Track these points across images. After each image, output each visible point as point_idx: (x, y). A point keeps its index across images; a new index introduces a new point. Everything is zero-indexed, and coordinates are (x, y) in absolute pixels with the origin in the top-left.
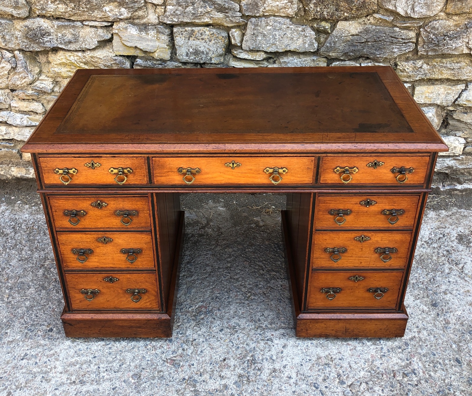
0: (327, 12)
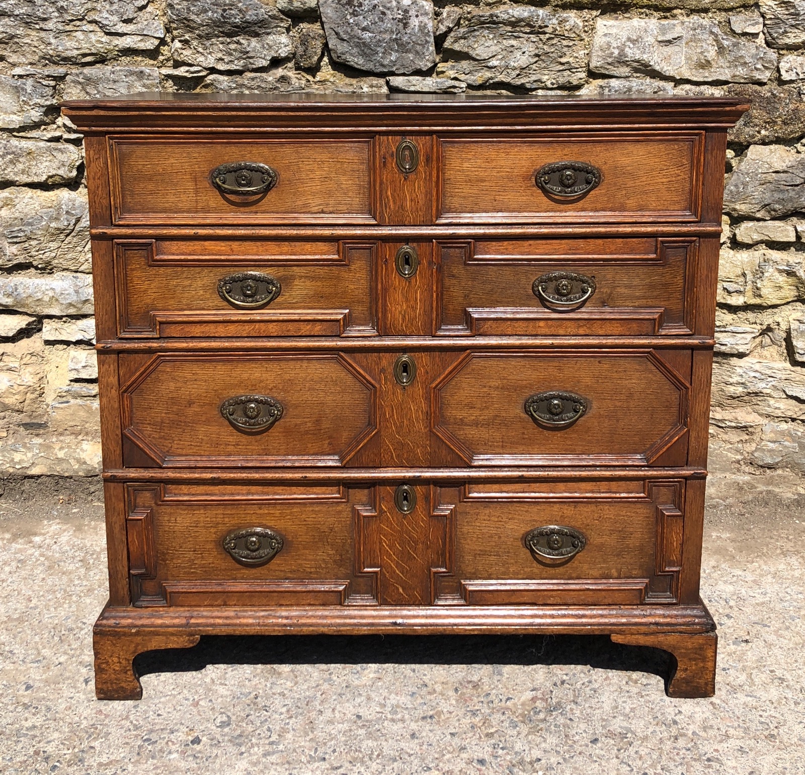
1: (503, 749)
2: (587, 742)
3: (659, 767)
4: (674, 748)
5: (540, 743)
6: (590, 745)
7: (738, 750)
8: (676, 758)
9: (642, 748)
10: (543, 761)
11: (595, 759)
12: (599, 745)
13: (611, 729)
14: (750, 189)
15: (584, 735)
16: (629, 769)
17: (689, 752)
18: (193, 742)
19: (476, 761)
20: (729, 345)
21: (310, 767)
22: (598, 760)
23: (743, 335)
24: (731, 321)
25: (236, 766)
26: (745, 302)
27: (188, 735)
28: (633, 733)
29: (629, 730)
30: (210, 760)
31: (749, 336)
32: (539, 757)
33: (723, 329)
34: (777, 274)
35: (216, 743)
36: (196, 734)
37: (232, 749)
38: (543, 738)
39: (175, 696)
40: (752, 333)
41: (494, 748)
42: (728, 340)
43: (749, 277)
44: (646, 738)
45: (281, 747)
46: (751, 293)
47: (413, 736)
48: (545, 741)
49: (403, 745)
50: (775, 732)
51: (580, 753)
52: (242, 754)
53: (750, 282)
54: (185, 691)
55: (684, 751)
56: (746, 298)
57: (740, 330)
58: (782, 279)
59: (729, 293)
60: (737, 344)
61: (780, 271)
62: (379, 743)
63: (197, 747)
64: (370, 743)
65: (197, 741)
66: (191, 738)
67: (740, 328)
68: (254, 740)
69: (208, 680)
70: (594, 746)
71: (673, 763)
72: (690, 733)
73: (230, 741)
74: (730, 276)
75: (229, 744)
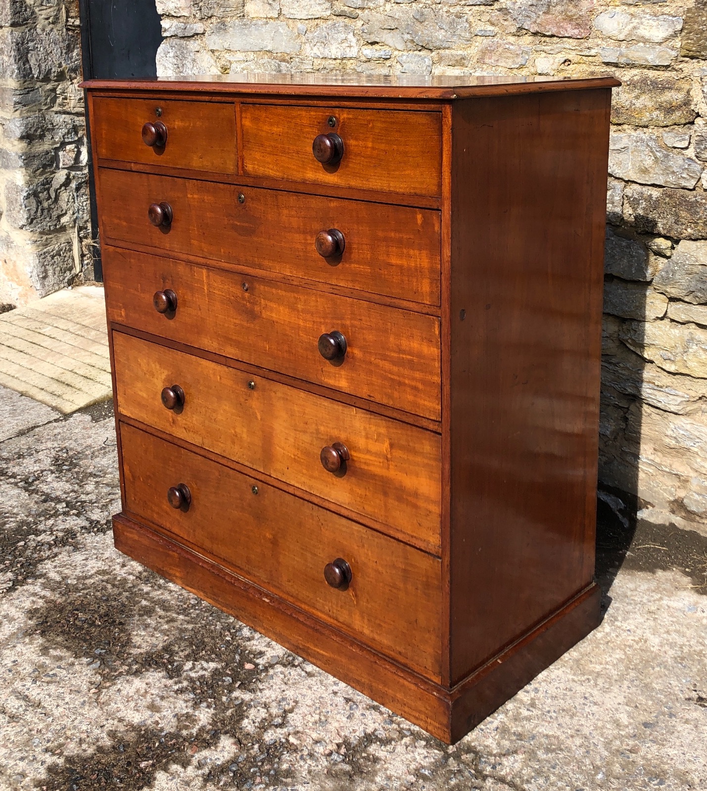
0: (664, 224)
14: (677, 277)
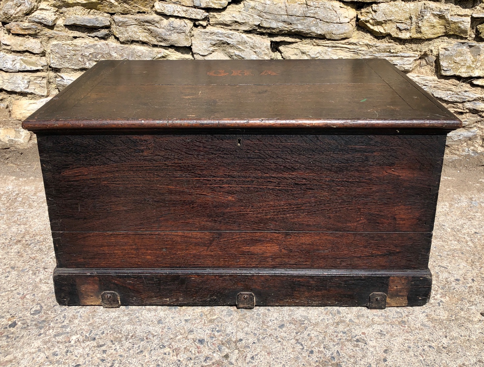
1: (218, 331)
2: (276, 326)
3: (322, 346)
4: (335, 332)
5: (245, 327)
6: (278, 329)
7: (379, 333)
8: (336, 339)
9: (313, 332)
10: (243, 341)
11: (279, 339)
12: (284, 329)
13: (294, 318)
15: (275, 322)
16: (301, 347)
17: (344, 335)
18: (10, 326)
19: (197, 341)
20: (399, 65)
21: (83, 345)
22: (281, 340)
23: (408, 58)
24: (401, 50)
25: (33, 345)
26: (410, 37)
27: (9, 320)
28: (309, 320)
29: (306, 318)
30: (17, 339)
31: (412, 59)
32: (241, 338)
33: (395, 55)
34: (432, 17)
35: (26, 327)
36: (15, 320)
37: (35, 331)
38: (248, 323)
39: (12, 291)
40: (414, 57)
41: (213, 331)
42: (398, 61)
43: (414, 19)
44: (317, 324)
45: (68, 330)
46: (414, 30)
47: (159, 322)
48: (248, 326)
49: (151, 328)
50: (405, 319)
51: (270, 336)
52: (40, 334)
53: (414, 23)
54: (20, 288)
55: (341, 334)
56: (411, 34)
57: (406, 55)
58: (435, 20)
59: (400, 30)
60: (404, 64)
61: (435, 15)
62: (135, 327)
63: (12, 330)
64: (129, 327)
65: (14, 325)
66: (10, 323)
67: (406, 54)
68: (52, 324)
69: (38, 280)
70: (281, 330)
71: (332, 343)
72: (348, 320)
73: (36, 325)
74: (401, 19)
75: (34, 327)
